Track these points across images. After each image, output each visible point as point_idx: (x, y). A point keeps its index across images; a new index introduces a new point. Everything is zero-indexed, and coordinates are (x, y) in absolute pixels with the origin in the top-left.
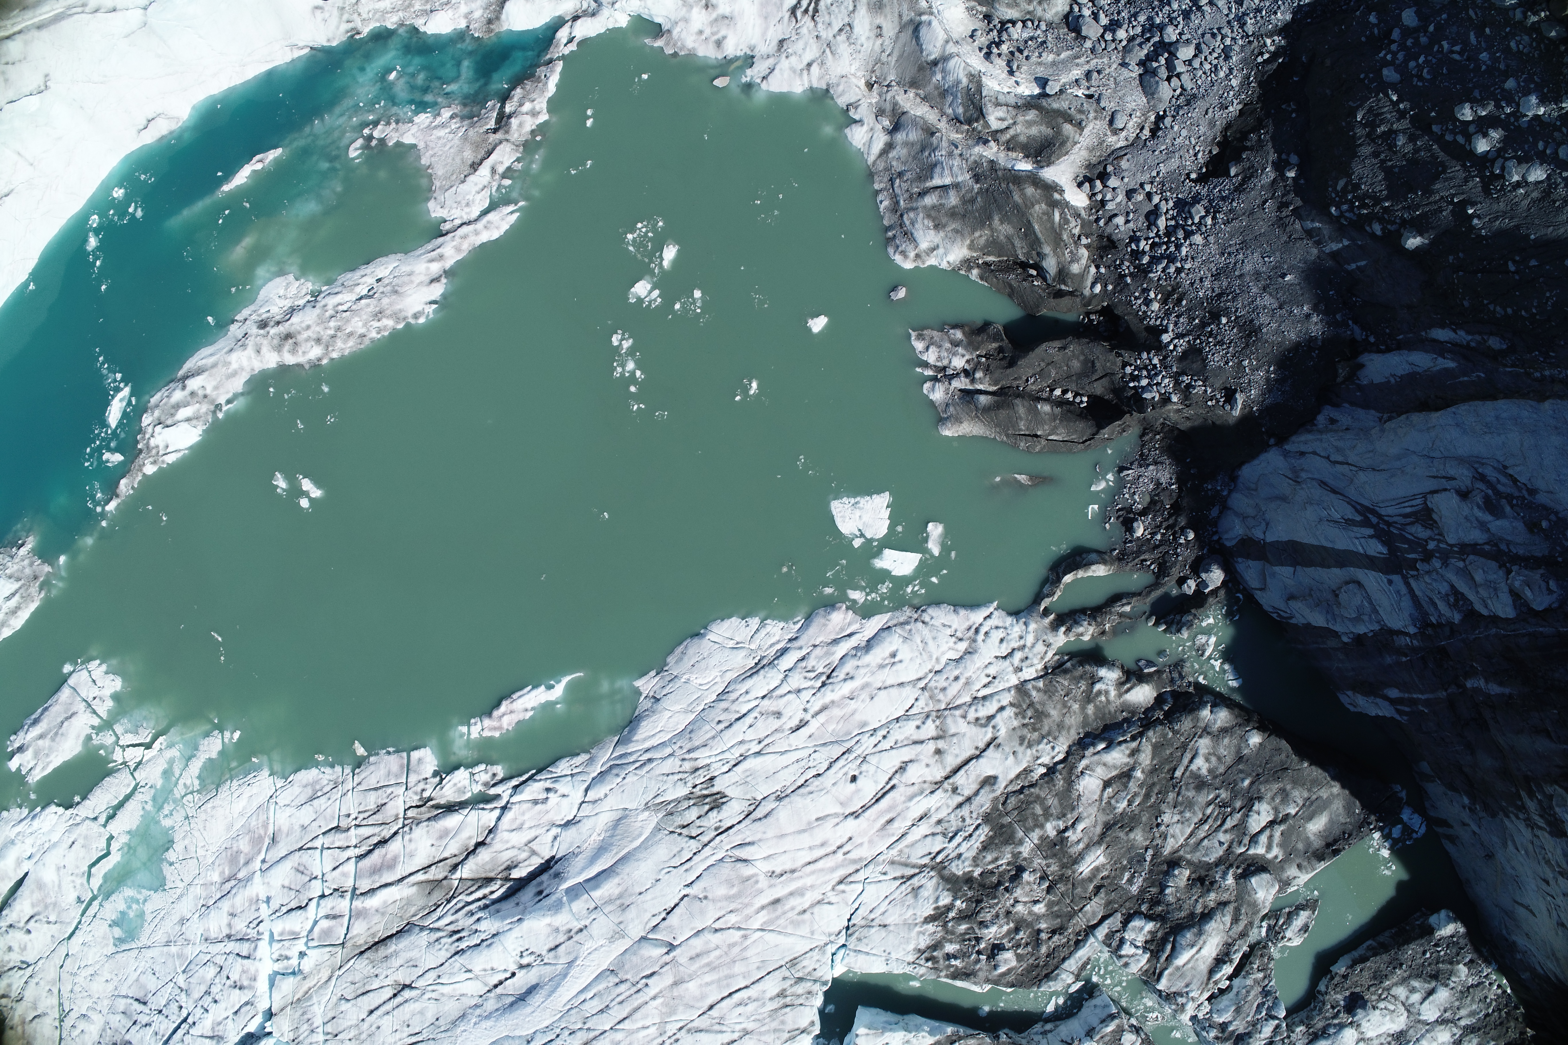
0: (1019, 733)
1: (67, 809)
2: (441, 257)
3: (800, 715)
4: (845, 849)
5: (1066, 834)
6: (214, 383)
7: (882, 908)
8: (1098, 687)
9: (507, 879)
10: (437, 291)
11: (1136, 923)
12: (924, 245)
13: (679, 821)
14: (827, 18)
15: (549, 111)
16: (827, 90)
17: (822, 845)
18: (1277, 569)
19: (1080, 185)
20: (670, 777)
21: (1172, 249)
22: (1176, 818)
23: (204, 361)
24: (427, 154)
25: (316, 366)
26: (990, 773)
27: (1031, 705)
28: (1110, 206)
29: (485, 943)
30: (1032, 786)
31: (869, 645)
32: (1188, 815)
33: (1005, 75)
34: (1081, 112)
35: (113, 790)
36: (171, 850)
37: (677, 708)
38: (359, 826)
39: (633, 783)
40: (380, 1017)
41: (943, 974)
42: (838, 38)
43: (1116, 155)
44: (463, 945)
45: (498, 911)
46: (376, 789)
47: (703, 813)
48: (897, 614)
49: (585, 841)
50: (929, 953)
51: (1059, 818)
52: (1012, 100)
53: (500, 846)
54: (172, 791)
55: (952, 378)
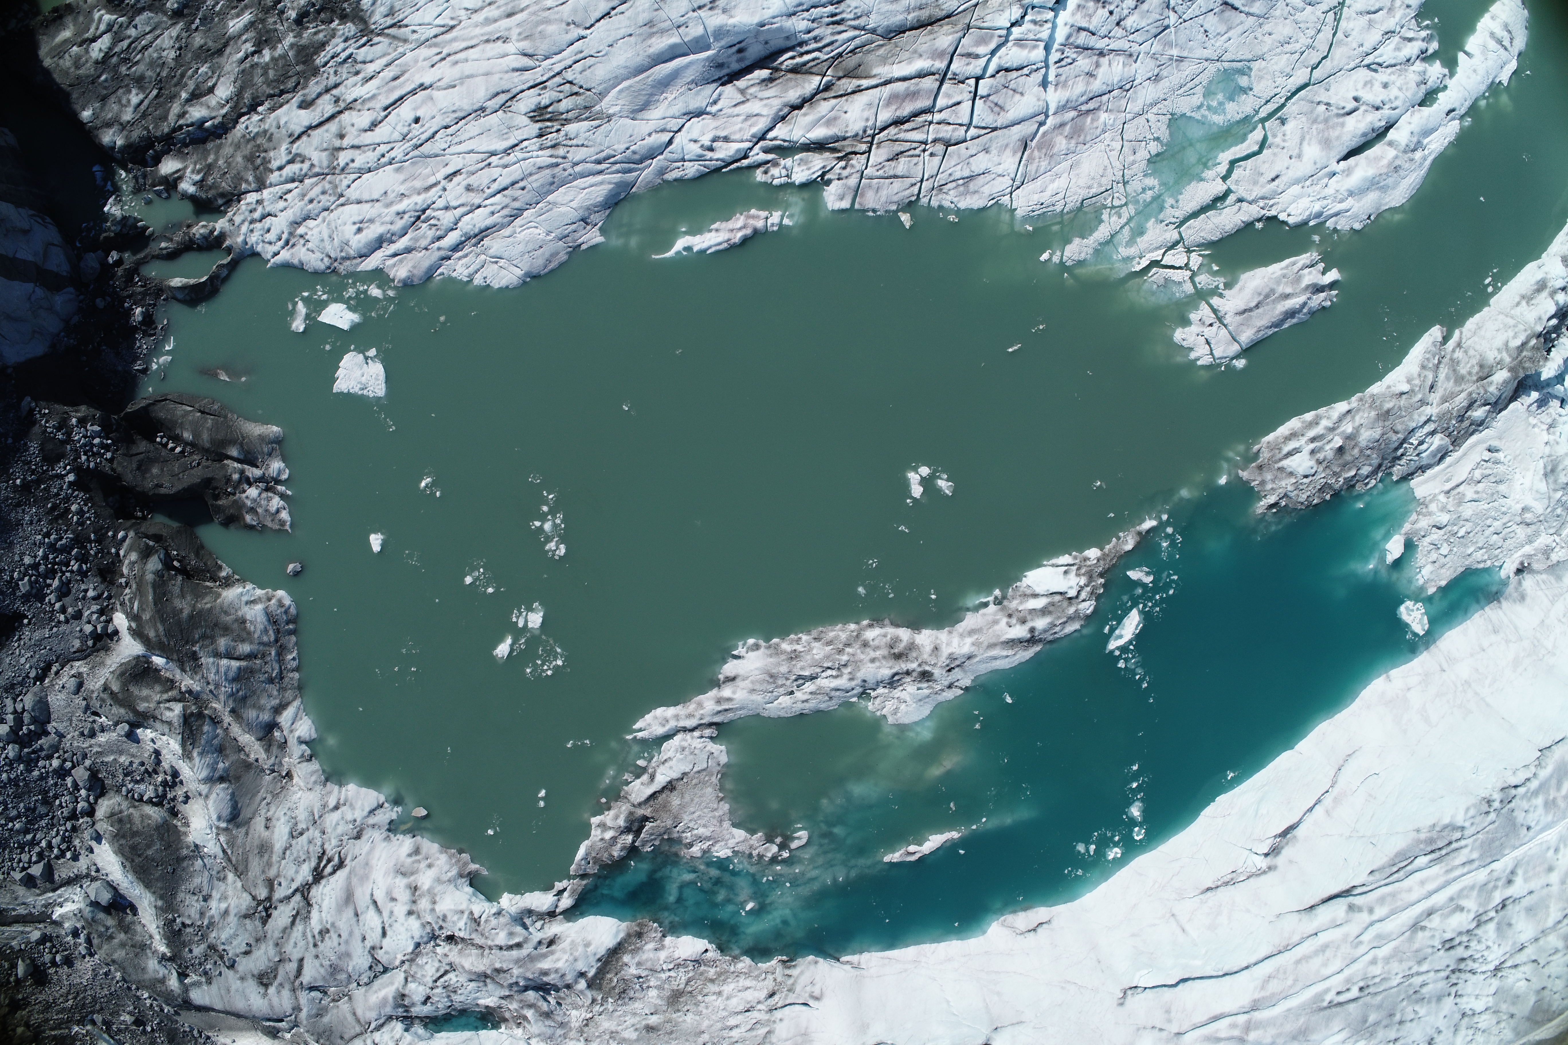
0: (271, 144)
1: (1274, 218)
2: (719, 701)
3: (450, 186)
4: (438, 57)
5: (253, 50)
6: (997, 627)
8: (198, 178)
9: (776, 69)
10: (729, 668)
12: (259, 607)
13: (579, 100)
14: (311, 849)
15: (589, 826)
16: (327, 780)
17: (455, 63)
18: (31, 258)
19: (116, 632)
20: (580, 143)
21: (51, 556)
22: (165, 53)
23: (1005, 653)
24: (721, 813)
25: (877, 621)
26: (303, 112)
27: (256, 169)
28: (95, 608)
29: (805, 7)
30: (272, 96)
31: (380, 242)
32: (155, 55)
33: (164, 752)
34: (103, 700)
35: (1211, 226)
36: (1153, 152)
37: (563, 209)
38: (922, 142)
39: (619, 143)
42: (304, 827)
43: (83, 654)
44: (829, 10)
45: (788, 38)
46: (895, 177)
47: (555, 104)
48: (351, 269)
51: (257, 64)
52: (158, 725)
53: (777, 103)
54: (1138, 213)
55: (261, 479)
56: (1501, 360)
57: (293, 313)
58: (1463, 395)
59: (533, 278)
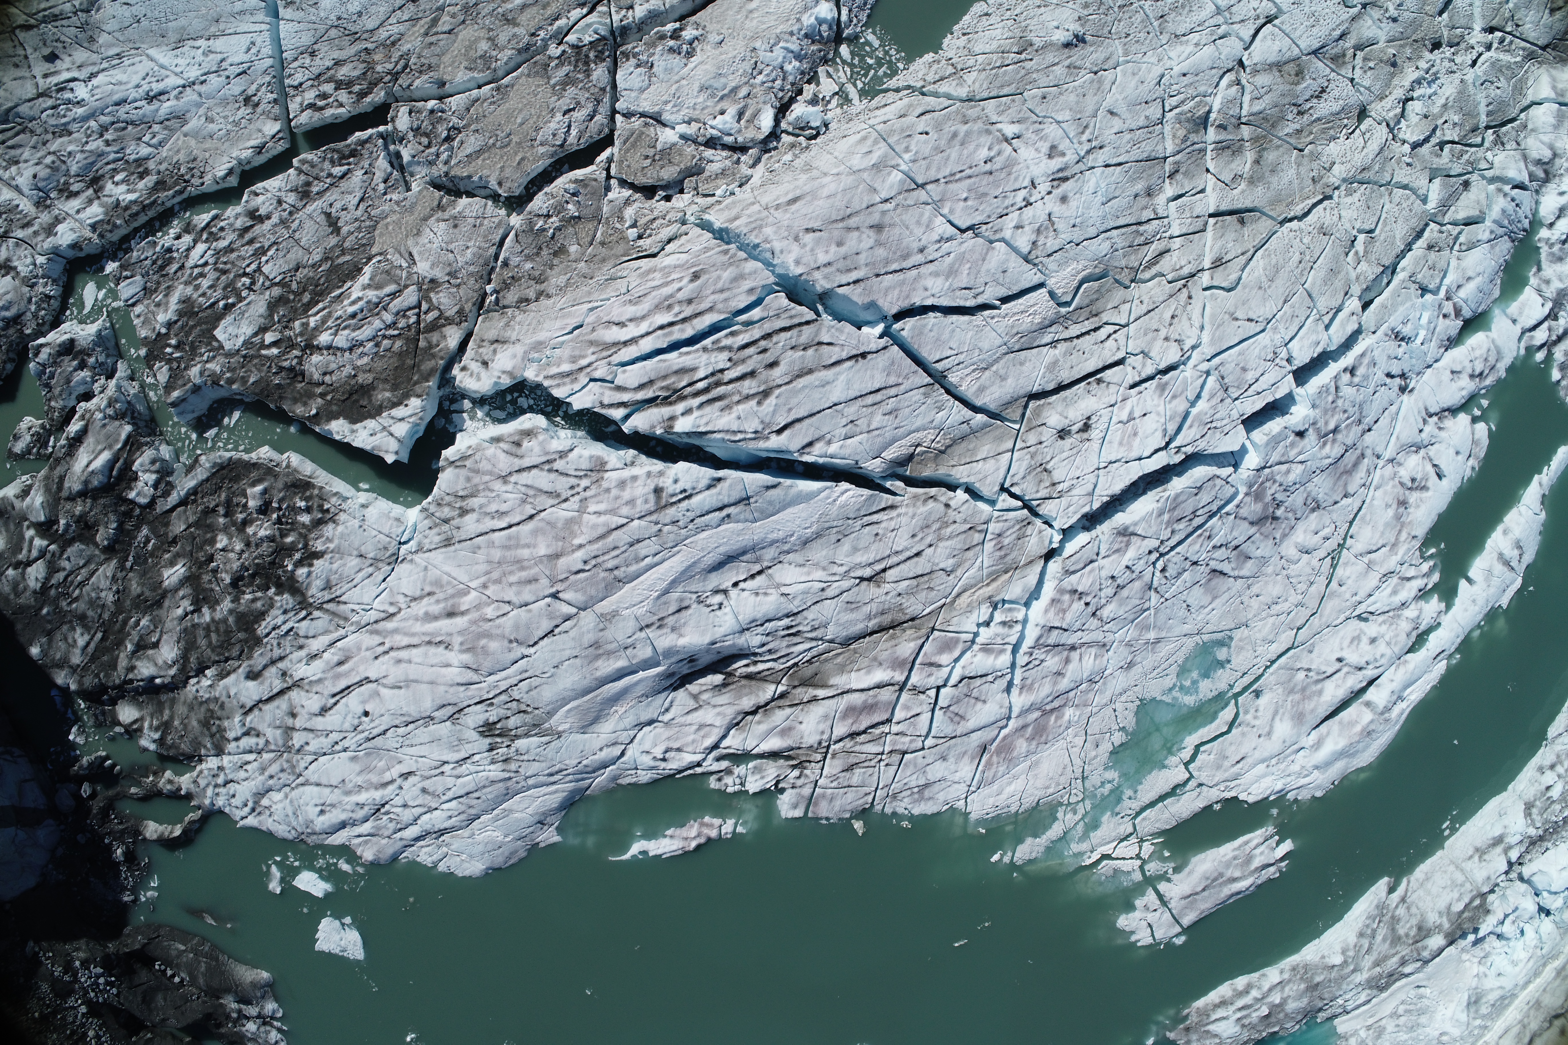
0: (224, 714)
1: (1235, 798)
3: (406, 785)
4: (381, 649)
5: (192, 608)
7: (360, 575)
8: (157, 736)
9: (730, 674)
11: (143, 501)
13: (528, 718)
17: (399, 661)
18: (7, 803)
20: (531, 759)
22: (103, 594)
26: (251, 684)
27: (212, 736)
29: (758, 624)
30: (218, 662)
31: (343, 825)
32: (93, 595)
35: (1166, 815)
36: (1117, 745)
37: (520, 815)
38: (877, 754)
39: (571, 757)
40: (907, 549)
41: (316, 492)
44: (786, 622)
45: (741, 650)
46: (849, 787)
47: (504, 721)
48: (318, 842)
49: (632, 707)
50: (325, 518)
51: (197, 624)
53: (730, 712)
54: (1094, 807)
55: (259, 1016)
56: (1440, 925)
57: (268, 873)
58: (1395, 959)
59: (494, 873)
